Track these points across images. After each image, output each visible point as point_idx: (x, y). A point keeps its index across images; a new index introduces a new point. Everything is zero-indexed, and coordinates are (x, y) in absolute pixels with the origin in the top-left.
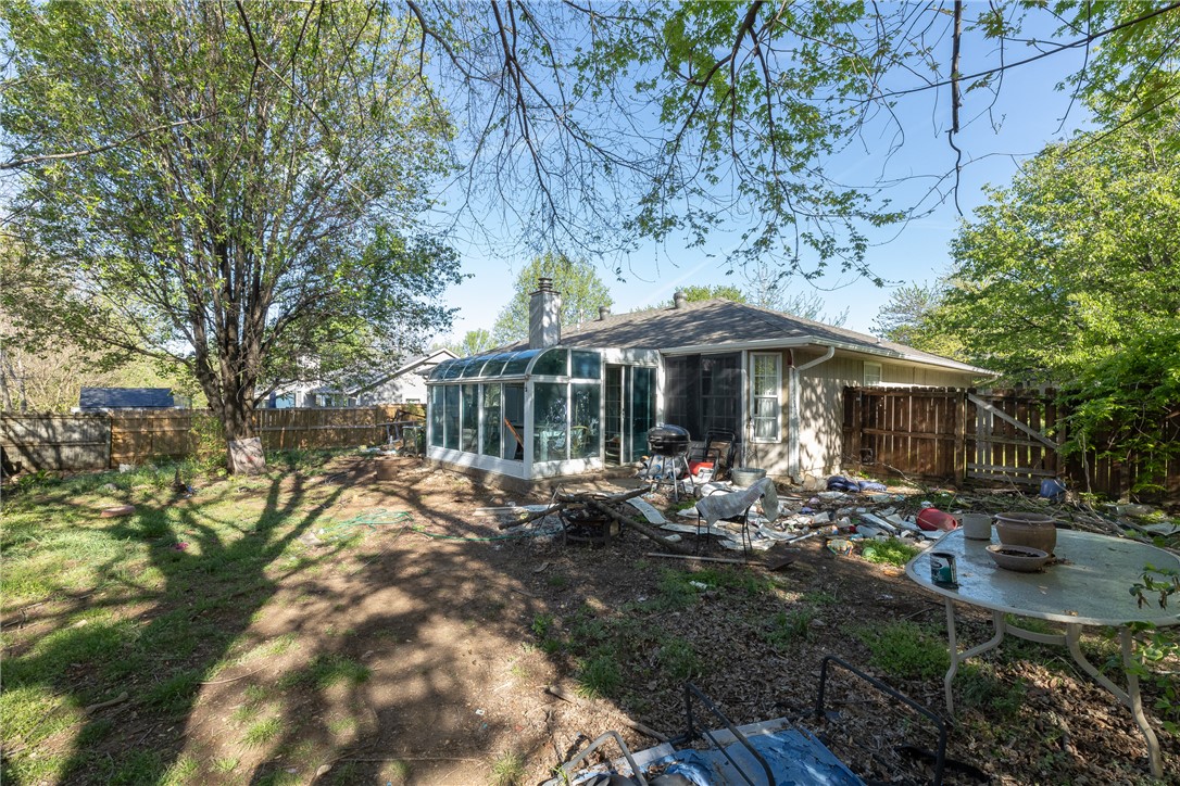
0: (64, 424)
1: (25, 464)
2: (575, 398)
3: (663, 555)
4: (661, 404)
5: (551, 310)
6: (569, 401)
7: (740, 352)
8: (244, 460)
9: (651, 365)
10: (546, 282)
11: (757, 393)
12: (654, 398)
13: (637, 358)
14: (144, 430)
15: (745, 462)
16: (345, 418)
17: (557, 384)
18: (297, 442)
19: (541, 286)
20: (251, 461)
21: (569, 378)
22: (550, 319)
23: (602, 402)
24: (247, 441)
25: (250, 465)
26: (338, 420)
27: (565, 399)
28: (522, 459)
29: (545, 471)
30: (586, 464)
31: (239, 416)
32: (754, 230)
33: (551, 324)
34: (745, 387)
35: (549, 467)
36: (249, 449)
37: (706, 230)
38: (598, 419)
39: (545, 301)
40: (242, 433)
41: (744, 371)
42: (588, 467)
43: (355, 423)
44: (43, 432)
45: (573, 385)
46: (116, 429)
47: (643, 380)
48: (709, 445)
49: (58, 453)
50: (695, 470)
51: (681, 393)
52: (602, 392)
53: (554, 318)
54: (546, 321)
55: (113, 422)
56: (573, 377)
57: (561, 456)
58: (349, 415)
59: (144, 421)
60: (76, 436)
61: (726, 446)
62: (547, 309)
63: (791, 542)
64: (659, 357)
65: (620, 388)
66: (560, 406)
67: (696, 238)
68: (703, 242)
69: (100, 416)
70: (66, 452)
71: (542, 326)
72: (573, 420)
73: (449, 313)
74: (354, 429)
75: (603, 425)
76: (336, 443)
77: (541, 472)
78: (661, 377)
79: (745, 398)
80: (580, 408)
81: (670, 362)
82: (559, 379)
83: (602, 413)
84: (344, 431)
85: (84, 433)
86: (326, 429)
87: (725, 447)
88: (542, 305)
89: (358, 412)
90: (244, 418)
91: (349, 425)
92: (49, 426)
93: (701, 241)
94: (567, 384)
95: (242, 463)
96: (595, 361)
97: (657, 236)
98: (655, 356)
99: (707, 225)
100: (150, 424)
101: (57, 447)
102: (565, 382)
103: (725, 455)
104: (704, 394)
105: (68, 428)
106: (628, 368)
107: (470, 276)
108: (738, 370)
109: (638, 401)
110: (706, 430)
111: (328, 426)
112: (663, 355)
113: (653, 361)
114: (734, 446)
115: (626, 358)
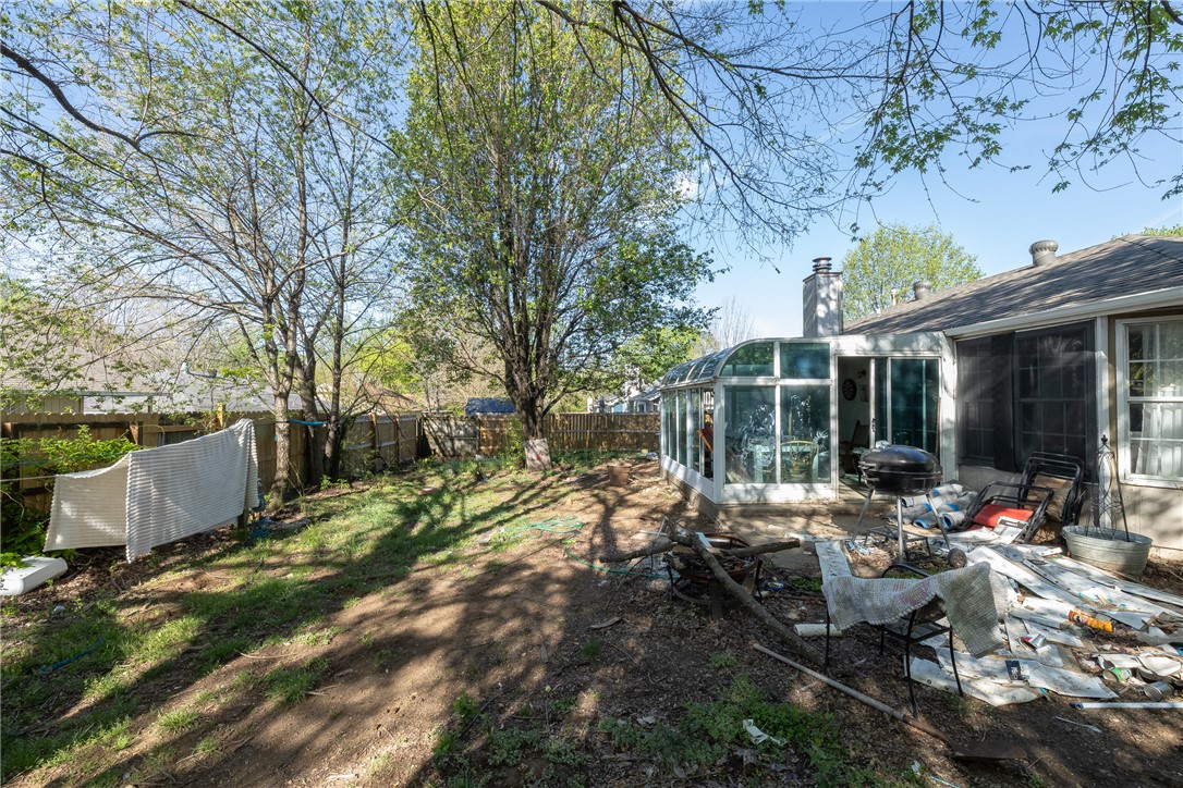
0: (456, 424)
1: (437, 451)
2: (787, 405)
3: (772, 653)
4: (948, 411)
5: (828, 296)
6: (778, 408)
7: (1092, 323)
8: (535, 458)
9: (928, 354)
10: (823, 262)
11: (1134, 393)
12: (933, 404)
13: (896, 346)
14: (497, 430)
15: (1106, 519)
16: (638, 423)
17: (760, 388)
18: (599, 444)
19: (817, 269)
20: (539, 459)
21: (776, 379)
22: (828, 307)
23: (834, 410)
24: (537, 441)
25: (538, 462)
26: (632, 424)
27: (772, 406)
28: (712, 476)
29: (742, 495)
30: (807, 491)
31: (531, 421)
32: (1095, 95)
33: (828, 314)
34: (1104, 383)
35: (747, 491)
36: (538, 449)
37: (994, 129)
38: (828, 432)
39: (820, 286)
40: (534, 435)
41: (1101, 354)
42: (811, 495)
43: (646, 428)
44: (445, 429)
45: (784, 388)
46: (482, 429)
47: (912, 378)
48: (1031, 481)
49: (453, 445)
50: (992, 520)
51: (982, 396)
52: (834, 396)
53: (833, 305)
54: (821, 310)
55: (480, 423)
56: (783, 377)
57: (769, 478)
58: (640, 420)
59: (497, 423)
60: (462, 433)
61: (1065, 485)
62: (823, 295)
63: (1087, 705)
64: (944, 342)
65: (866, 388)
66: (765, 414)
67: (979, 148)
68: (996, 149)
69: (474, 418)
70: (457, 444)
71: (817, 317)
72: (785, 432)
73: (710, 312)
74: (645, 433)
75: (835, 441)
76: (630, 445)
77: (736, 496)
78: (950, 371)
79: (1104, 404)
80: (795, 416)
81: (962, 348)
82: (761, 381)
83: (834, 425)
84: (637, 435)
85: (466, 430)
86: (621, 433)
87: (1062, 486)
88: (816, 290)
89: (649, 418)
90: (535, 422)
91: (640, 430)
92: (449, 425)
93: (992, 150)
94: (774, 387)
95: (533, 460)
96: (822, 356)
97: (921, 163)
98: (936, 342)
99: (998, 119)
100: (501, 426)
101: (452, 440)
102: (770, 384)
103: (1061, 500)
104: (1022, 396)
105: (458, 427)
106: (881, 362)
107: (723, 272)
108: (1088, 354)
109: (902, 407)
110: (1026, 457)
111: (623, 430)
112: (952, 339)
113: (930, 349)
114: (1078, 486)
115: (876, 348)
